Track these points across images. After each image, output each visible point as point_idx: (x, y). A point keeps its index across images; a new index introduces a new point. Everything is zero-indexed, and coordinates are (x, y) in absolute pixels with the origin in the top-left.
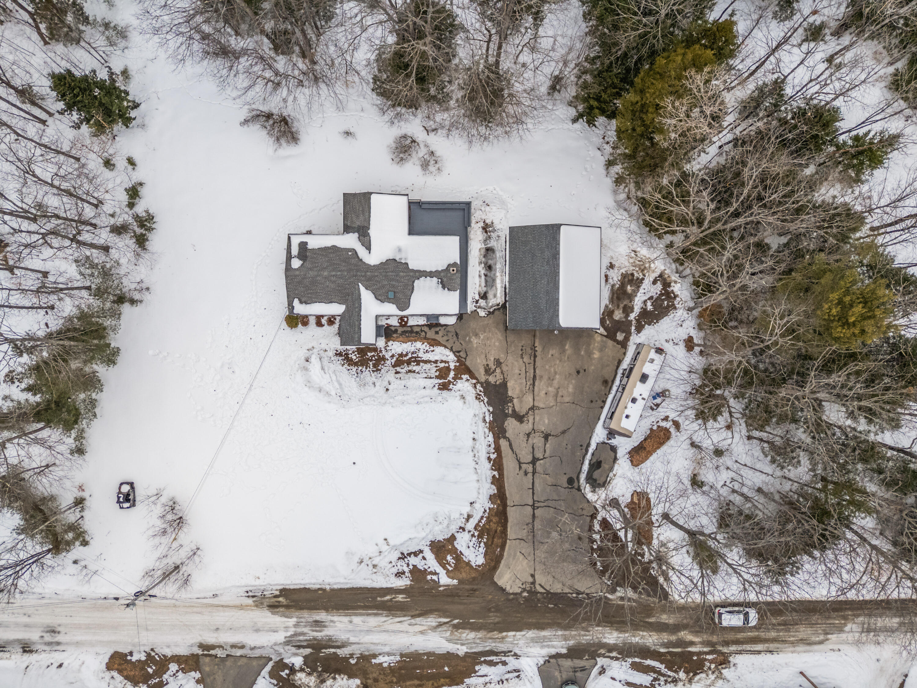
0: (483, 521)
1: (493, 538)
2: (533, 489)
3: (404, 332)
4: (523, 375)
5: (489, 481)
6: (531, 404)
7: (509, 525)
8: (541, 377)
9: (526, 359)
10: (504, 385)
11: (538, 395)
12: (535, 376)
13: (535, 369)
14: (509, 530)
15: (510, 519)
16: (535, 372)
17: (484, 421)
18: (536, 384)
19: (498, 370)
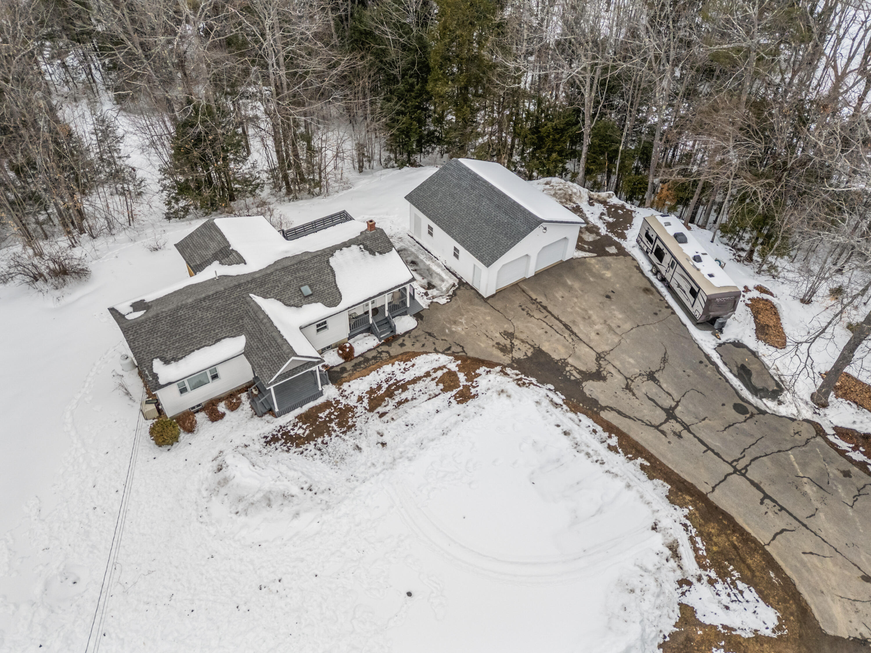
0: (700, 545)
1: (743, 561)
2: (709, 448)
3: (356, 367)
4: (551, 332)
5: (644, 477)
6: (594, 354)
7: (740, 521)
8: (574, 322)
9: (537, 315)
10: (539, 352)
11: (590, 340)
12: (566, 326)
13: (558, 319)
14: (749, 530)
15: (733, 512)
16: (561, 322)
17: (556, 405)
18: (575, 330)
19: (516, 342)
